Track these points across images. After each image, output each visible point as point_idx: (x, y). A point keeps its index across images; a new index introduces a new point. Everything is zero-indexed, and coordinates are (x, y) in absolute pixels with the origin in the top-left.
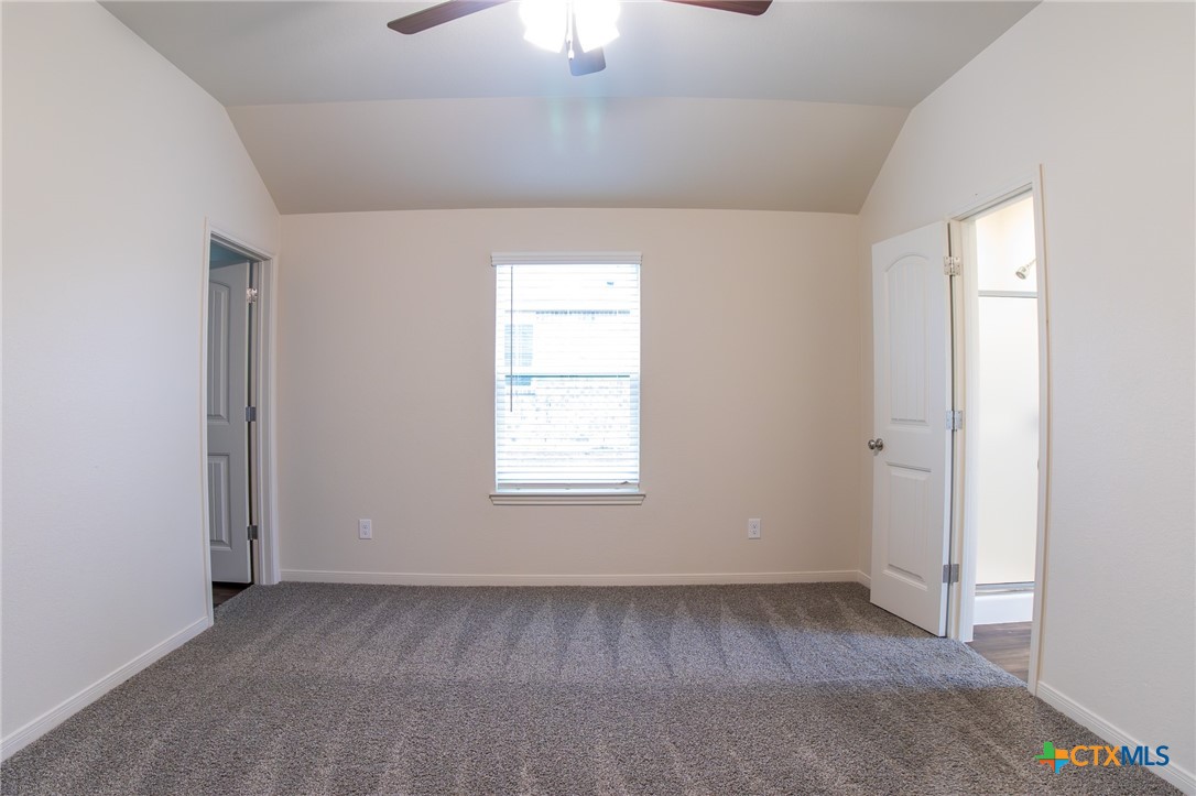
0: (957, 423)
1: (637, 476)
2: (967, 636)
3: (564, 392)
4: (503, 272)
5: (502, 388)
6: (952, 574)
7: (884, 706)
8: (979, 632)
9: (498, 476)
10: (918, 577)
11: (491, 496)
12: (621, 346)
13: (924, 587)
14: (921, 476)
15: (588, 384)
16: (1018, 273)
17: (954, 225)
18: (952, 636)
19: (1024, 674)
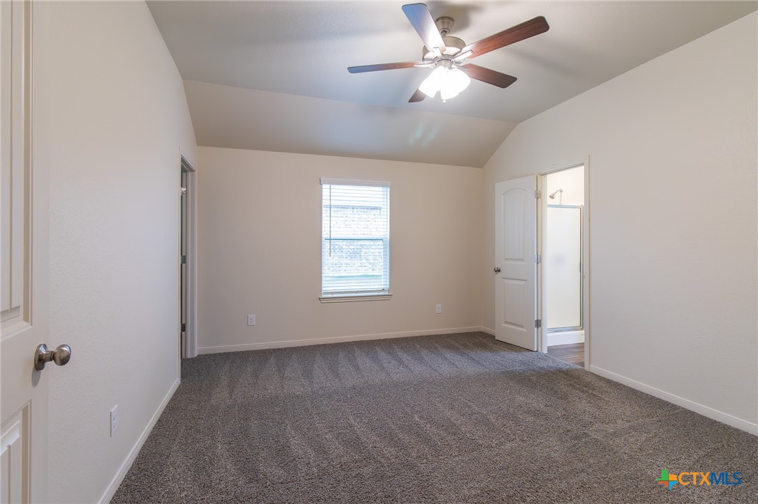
0: (539, 260)
1: (388, 287)
2: (545, 351)
3: (354, 247)
4: (326, 188)
5: (326, 245)
6: (538, 324)
7: (534, 378)
8: (550, 349)
9: (323, 289)
10: (522, 326)
11: (320, 299)
12: (380, 226)
13: (525, 330)
14: (522, 283)
15: (366, 243)
16: (550, 197)
17: (539, 177)
18: (540, 351)
19: (582, 364)
